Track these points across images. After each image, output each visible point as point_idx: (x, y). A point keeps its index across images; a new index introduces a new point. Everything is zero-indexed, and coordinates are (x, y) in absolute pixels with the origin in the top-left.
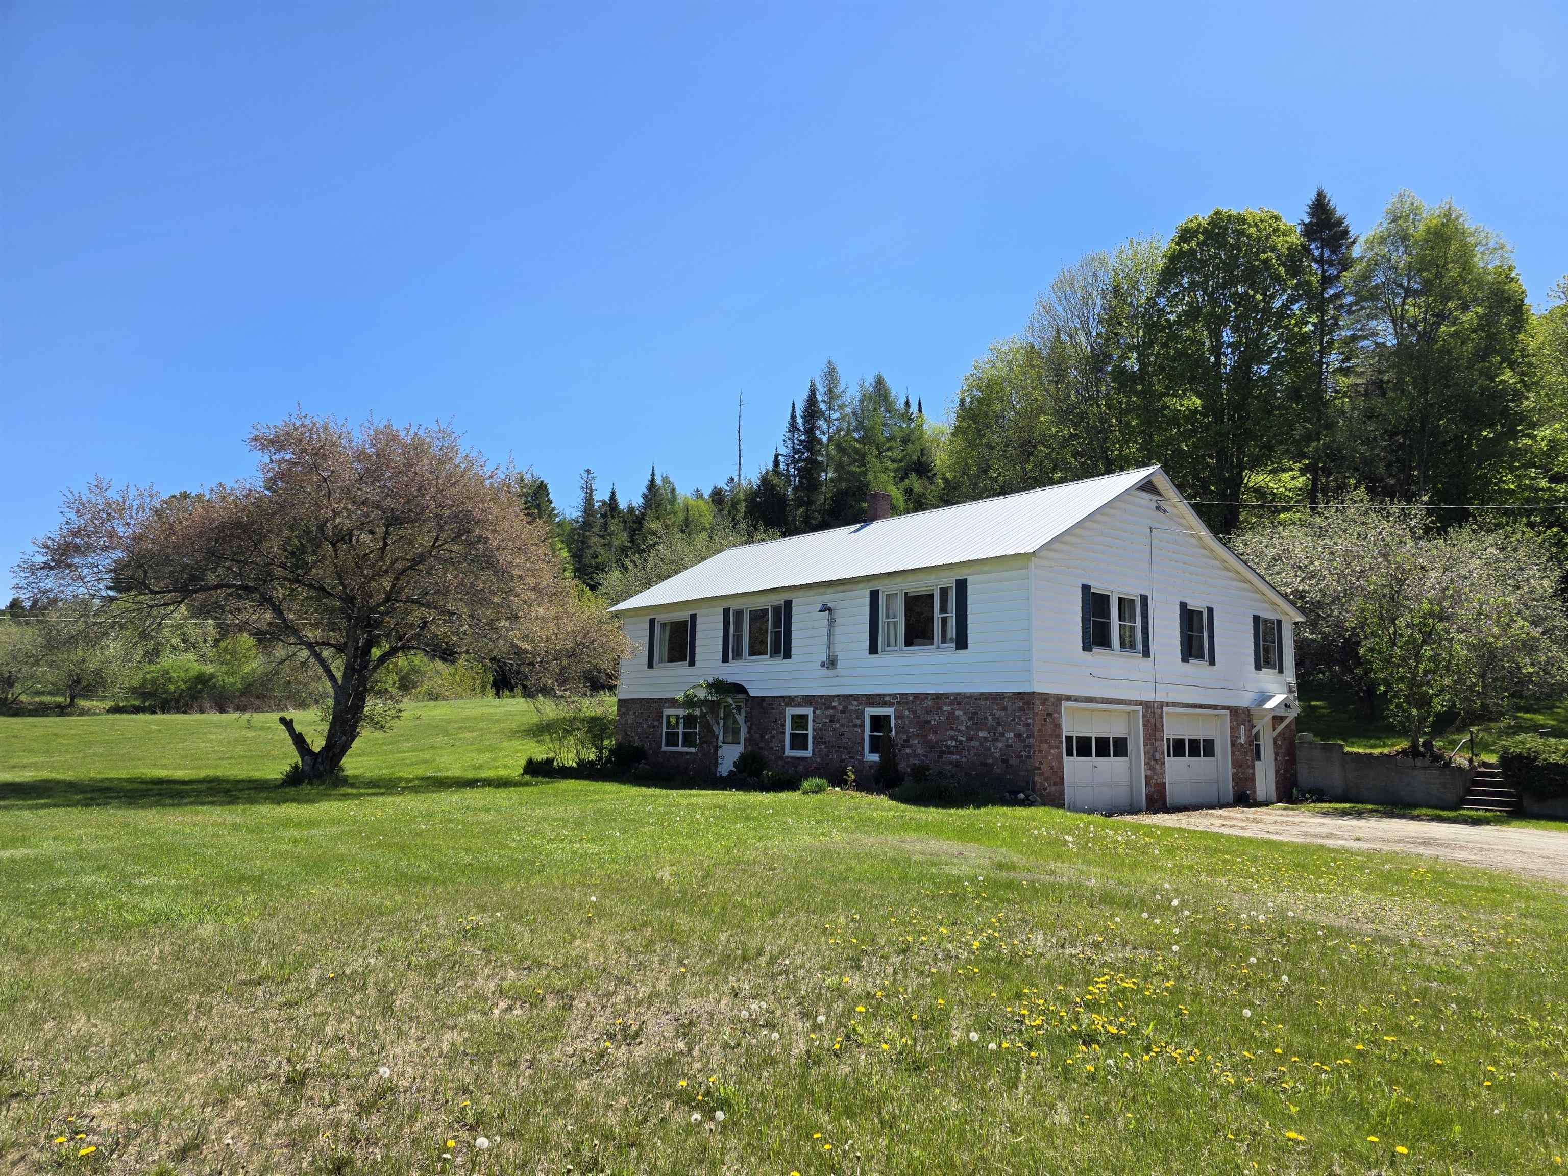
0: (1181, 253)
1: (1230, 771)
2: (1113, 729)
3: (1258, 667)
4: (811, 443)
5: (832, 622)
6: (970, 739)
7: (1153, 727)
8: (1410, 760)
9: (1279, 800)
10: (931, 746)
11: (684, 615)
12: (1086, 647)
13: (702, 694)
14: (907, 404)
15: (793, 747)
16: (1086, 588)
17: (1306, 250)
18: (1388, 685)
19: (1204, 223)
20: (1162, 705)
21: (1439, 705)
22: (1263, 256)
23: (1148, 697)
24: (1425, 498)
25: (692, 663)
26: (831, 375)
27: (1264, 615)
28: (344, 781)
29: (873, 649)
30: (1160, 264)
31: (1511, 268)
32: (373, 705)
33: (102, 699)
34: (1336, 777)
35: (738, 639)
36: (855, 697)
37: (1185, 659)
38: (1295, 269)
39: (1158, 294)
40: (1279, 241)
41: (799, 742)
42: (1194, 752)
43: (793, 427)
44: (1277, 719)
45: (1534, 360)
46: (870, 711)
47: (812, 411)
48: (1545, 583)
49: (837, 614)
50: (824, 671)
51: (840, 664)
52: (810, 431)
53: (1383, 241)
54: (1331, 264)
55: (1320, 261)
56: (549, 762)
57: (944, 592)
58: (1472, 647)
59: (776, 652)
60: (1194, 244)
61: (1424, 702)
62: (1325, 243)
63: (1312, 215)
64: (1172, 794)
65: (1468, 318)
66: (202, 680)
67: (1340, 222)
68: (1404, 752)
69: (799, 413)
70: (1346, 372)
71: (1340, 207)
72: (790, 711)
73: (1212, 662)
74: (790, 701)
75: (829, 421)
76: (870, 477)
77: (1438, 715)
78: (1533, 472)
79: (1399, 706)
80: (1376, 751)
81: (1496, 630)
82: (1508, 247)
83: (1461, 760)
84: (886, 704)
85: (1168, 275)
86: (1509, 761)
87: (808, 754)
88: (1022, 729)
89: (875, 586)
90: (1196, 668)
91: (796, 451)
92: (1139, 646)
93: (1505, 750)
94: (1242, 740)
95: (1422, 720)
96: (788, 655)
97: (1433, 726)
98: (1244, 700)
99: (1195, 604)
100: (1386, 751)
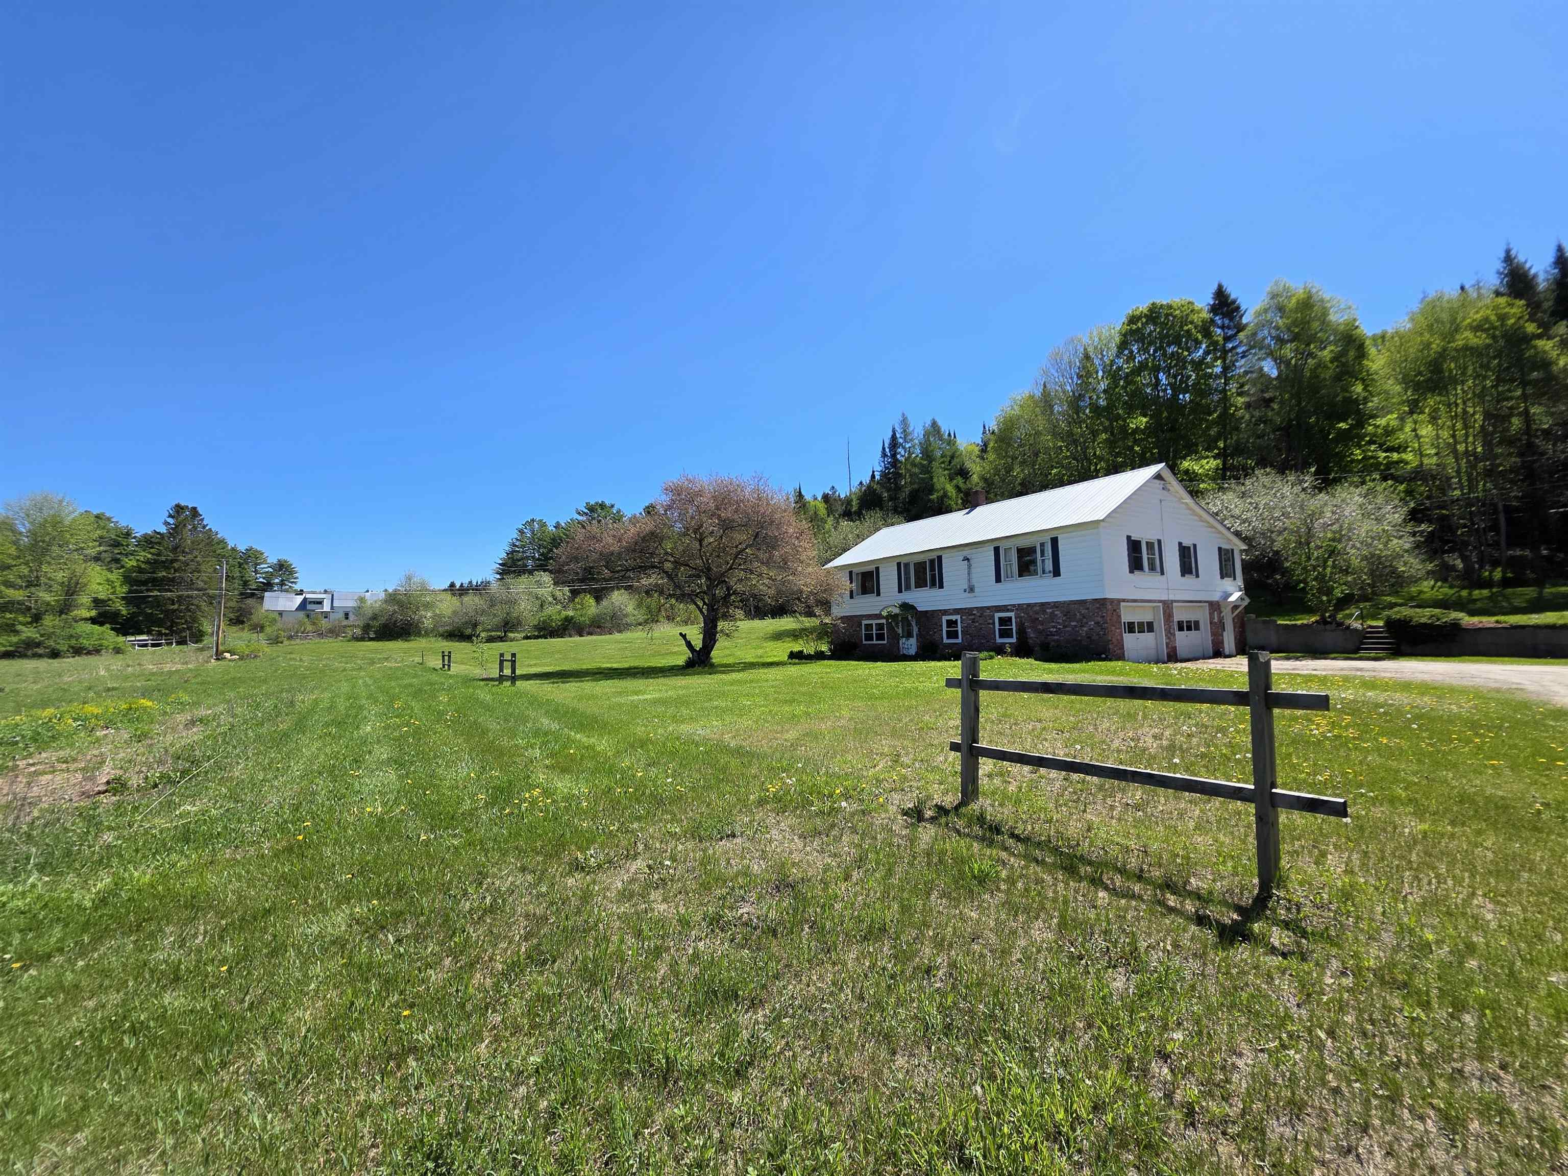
0: (1132, 332)
1: (1210, 638)
2: (1147, 617)
3: (1222, 577)
4: (895, 463)
5: (969, 567)
6: (1065, 627)
7: (1168, 616)
8: (1322, 627)
9: (1238, 654)
10: (1040, 632)
11: (872, 568)
12: (1131, 572)
13: (896, 611)
14: (949, 435)
15: (948, 638)
16: (1129, 537)
17: (1212, 321)
18: (1306, 583)
19: (1145, 311)
20: (1172, 601)
21: (1338, 593)
22: (1186, 328)
23: (1164, 597)
24: (1313, 470)
25: (878, 594)
26: (904, 421)
27: (1224, 546)
28: (712, 665)
29: (998, 579)
30: (1118, 339)
31: (1355, 320)
32: (721, 625)
33: (519, 632)
34: (1273, 639)
35: (908, 579)
36: (988, 608)
37: (1183, 575)
38: (1207, 334)
39: (1118, 356)
40: (1195, 317)
41: (952, 635)
42: (1189, 629)
43: (884, 455)
44: (1236, 607)
45: (1375, 377)
46: (998, 615)
47: (894, 443)
48: (1397, 516)
49: (972, 562)
50: (967, 594)
51: (976, 590)
52: (894, 456)
53: (1266, 311)
54: (1229, 328)
55: (1223, 327)
56: (801, 652)
57: (1042, 545)
58: (1365, 558)
59: (933, 585)
60: (1140, 325)
61: (1329, 592)
62: (1224, 316)
63: (1214, 299)
64: (1181, 652)
65: (1326, 354)
66: (568, 620)
67: (1234, 302)
68: (1317, 622)
69: (886, 445)
70: (1240, 394)
71: (1234, 292)
72: (945, 618)
73: (1197, 576)
74: (945, 612)
75: (904, 448)
76: (935, 480)
77: (1339, 599)
78: (1373, 447)
79: (1313, 595)
80: (1299, 622)
81: (1381, 546)
82: (1354, 307)
83: (1357, 625)
84: (1008, 611)
85: (1123, 345)
86: (1391, 624)
87: (959, 640)
88: (1099, 619)
89: (996, 544)
90: (1189, 580)
91: (886, 468)
92: (1158, 569)
93: (1389, 617)
94: (1216, 620)
95: (1329, 601)
96: (941, 586)
97: (1334, 605)
98: (1216, 597)
99: (1186, 543)
100: (1305, 622)
